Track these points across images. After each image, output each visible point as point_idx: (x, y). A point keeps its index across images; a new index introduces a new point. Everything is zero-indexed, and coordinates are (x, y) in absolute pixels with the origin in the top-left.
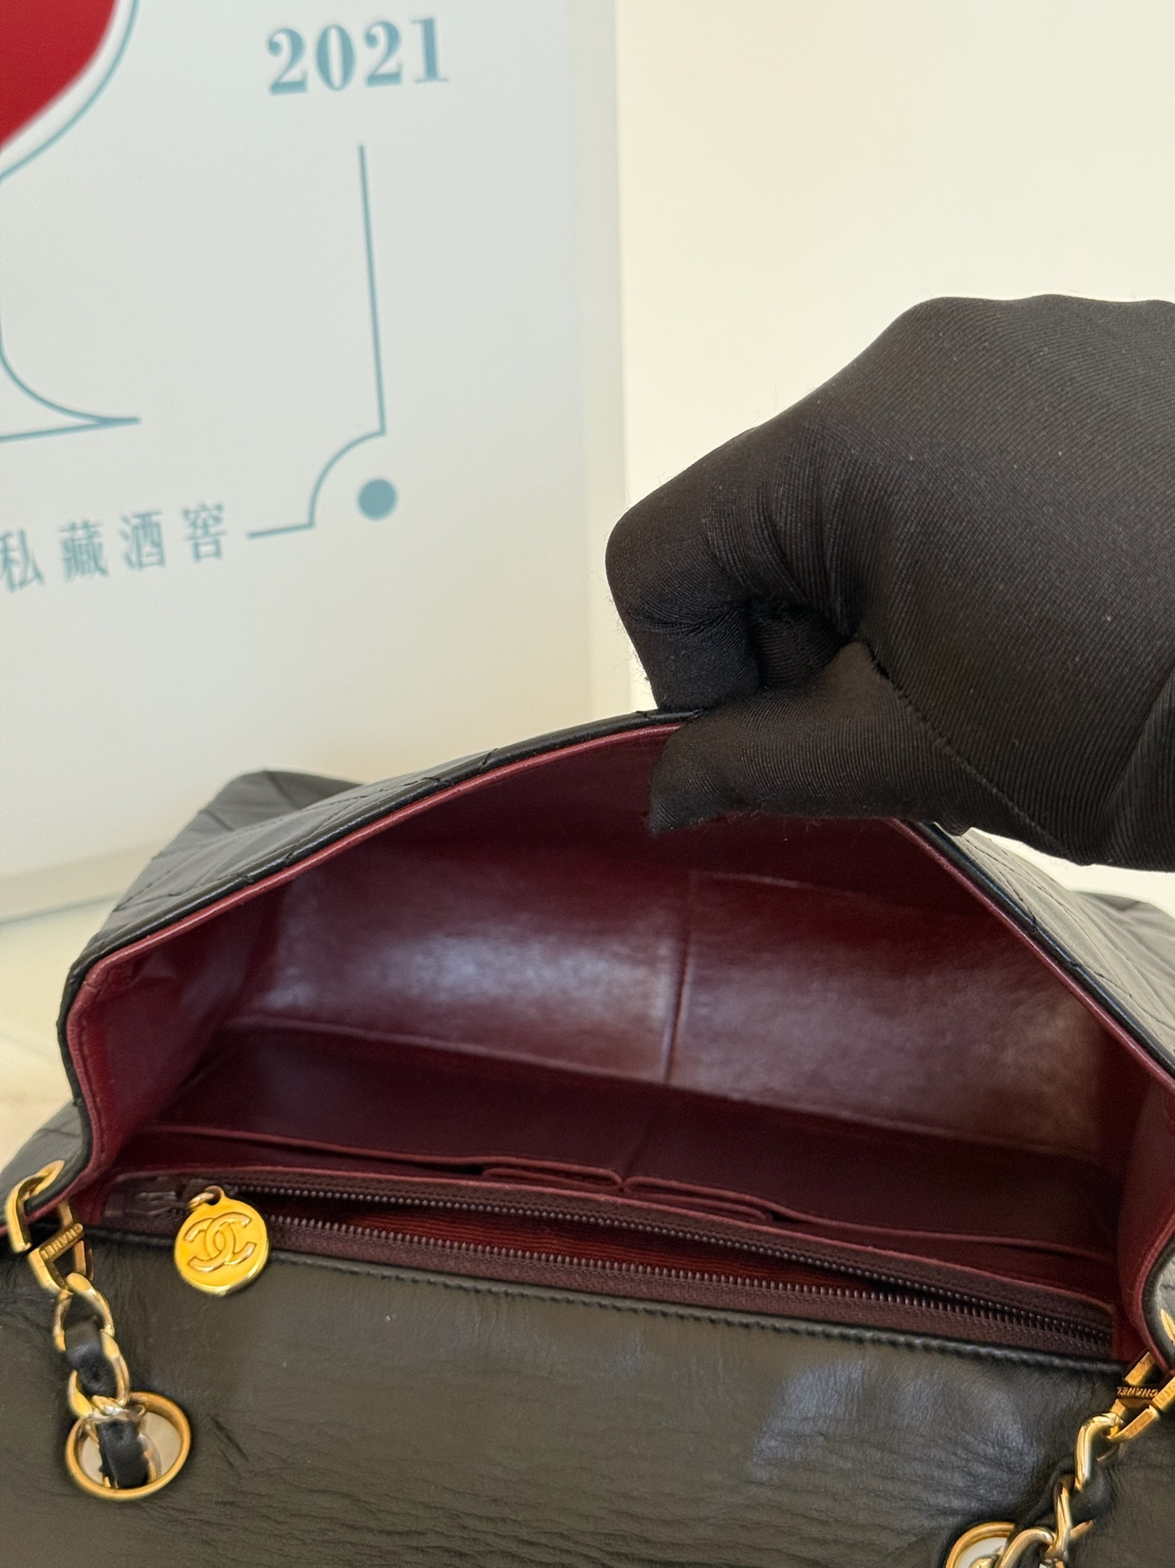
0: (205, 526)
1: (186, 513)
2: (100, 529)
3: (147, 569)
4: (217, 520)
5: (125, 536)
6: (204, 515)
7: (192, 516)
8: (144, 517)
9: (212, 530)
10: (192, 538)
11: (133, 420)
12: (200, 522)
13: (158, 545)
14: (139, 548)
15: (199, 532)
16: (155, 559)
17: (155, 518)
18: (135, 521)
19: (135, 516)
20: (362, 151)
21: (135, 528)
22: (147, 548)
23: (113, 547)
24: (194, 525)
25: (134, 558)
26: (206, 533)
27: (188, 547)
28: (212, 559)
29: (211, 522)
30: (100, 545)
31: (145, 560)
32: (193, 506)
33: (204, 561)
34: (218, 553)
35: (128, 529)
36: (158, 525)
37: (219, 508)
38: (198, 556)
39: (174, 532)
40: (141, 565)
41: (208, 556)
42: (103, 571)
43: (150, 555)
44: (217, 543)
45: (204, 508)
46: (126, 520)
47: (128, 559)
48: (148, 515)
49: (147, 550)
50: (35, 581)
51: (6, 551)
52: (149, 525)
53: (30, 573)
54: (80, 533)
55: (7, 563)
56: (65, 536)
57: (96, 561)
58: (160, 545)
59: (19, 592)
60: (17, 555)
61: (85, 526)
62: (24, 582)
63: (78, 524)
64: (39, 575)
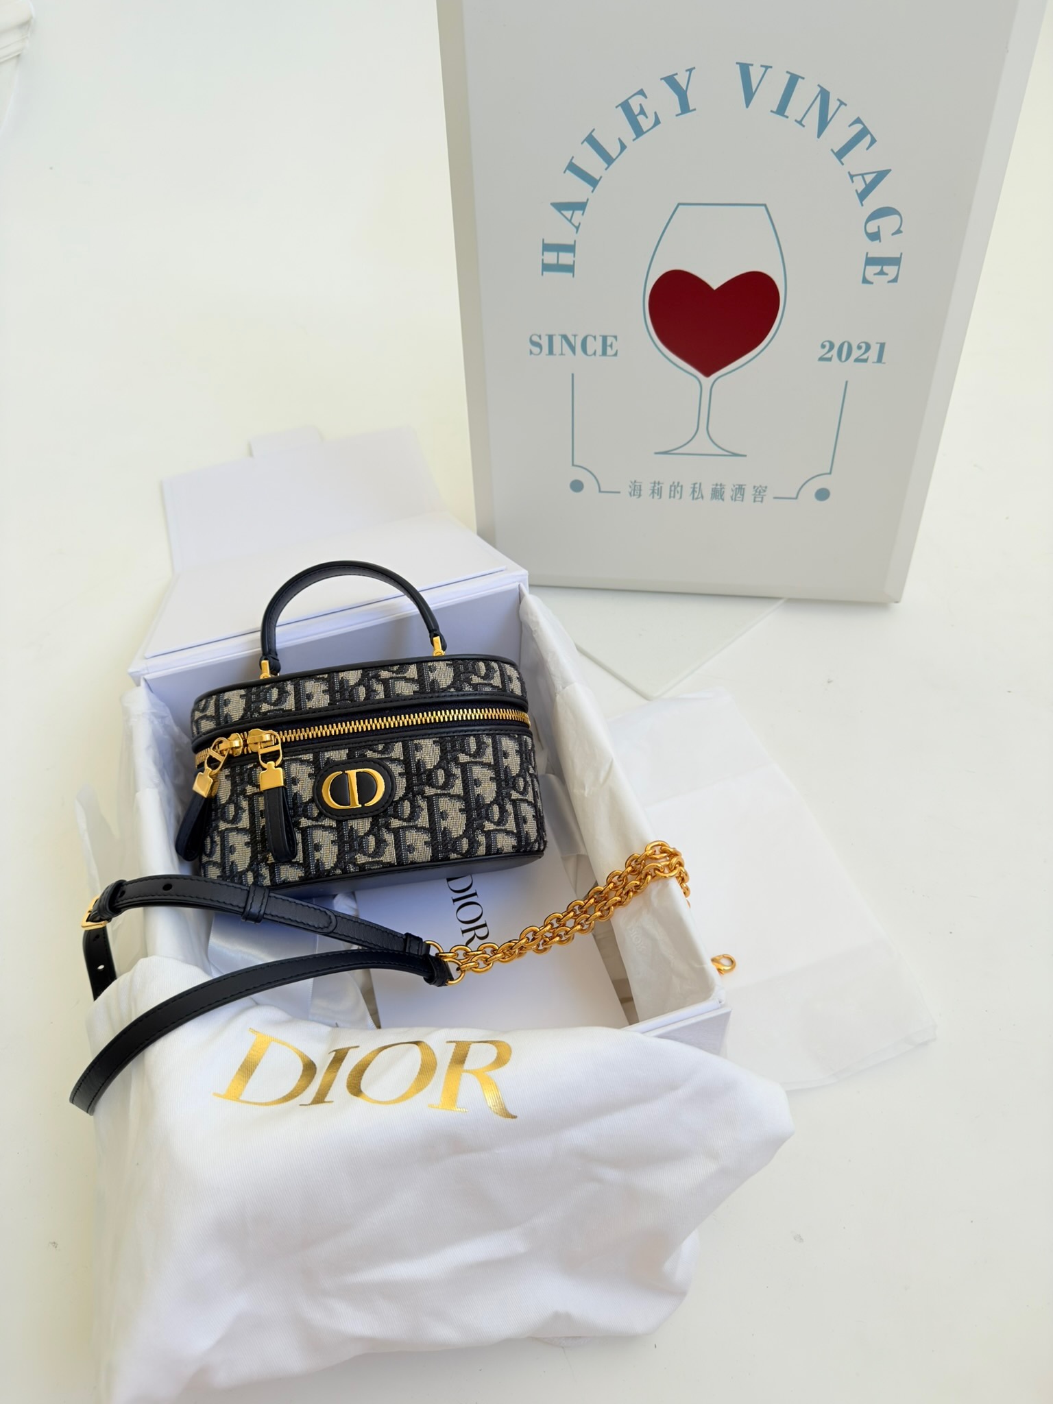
0: (760, 492)
1: (754, 487)
2: (725, 487)
3: (737, 502)
4: (765, 491)
5: (732, 490)
6: (760, 488)
7: (756, 488)
8: (739, 485)
9: (762, 494)
10: (754, 495)
11: (744, 456)
12: (758, 491)
14: (736, 495)
15: (757, 493)
16: (740, 499)
17: (743, 487)
18: (737, 487)
19: (737, 485)
20: (847, 381)
21: (736, 489)
23: (728, 493)
24: (756, 491)
25: (734, 497)
26: (759, 494)
27: (752, 497)
28: (760, 503)
29: (762, 491)
30: (724, 492)
31: (737, 499)
32: (758, 485)
33: (756, 503)
34: (762, 501)
35: (734, 489)
36: (744, 489)
37: (766, 487)
38: (755, 501)
39: (749, 493)
41: (759, 501)
42: (723, 500)
43: (739, 497)
44: (762, 498)
45: (761, 486)
46: (734, 485)
47: (732, 497)
48: (742, 485)
49: (739, 495)
50: (701, 499)
51: (694, 488)
52: (741, 488)
53: (700, 496)
54: (719, 487)
55: (694, 491)
56: (714, 487)
57: (721, 496)
58: (743, 495)
59: (695, 501)
60: (697, 490)
61: (721, 485)
62: (697, 498)
63: (719, 484)
64: (702, 497)
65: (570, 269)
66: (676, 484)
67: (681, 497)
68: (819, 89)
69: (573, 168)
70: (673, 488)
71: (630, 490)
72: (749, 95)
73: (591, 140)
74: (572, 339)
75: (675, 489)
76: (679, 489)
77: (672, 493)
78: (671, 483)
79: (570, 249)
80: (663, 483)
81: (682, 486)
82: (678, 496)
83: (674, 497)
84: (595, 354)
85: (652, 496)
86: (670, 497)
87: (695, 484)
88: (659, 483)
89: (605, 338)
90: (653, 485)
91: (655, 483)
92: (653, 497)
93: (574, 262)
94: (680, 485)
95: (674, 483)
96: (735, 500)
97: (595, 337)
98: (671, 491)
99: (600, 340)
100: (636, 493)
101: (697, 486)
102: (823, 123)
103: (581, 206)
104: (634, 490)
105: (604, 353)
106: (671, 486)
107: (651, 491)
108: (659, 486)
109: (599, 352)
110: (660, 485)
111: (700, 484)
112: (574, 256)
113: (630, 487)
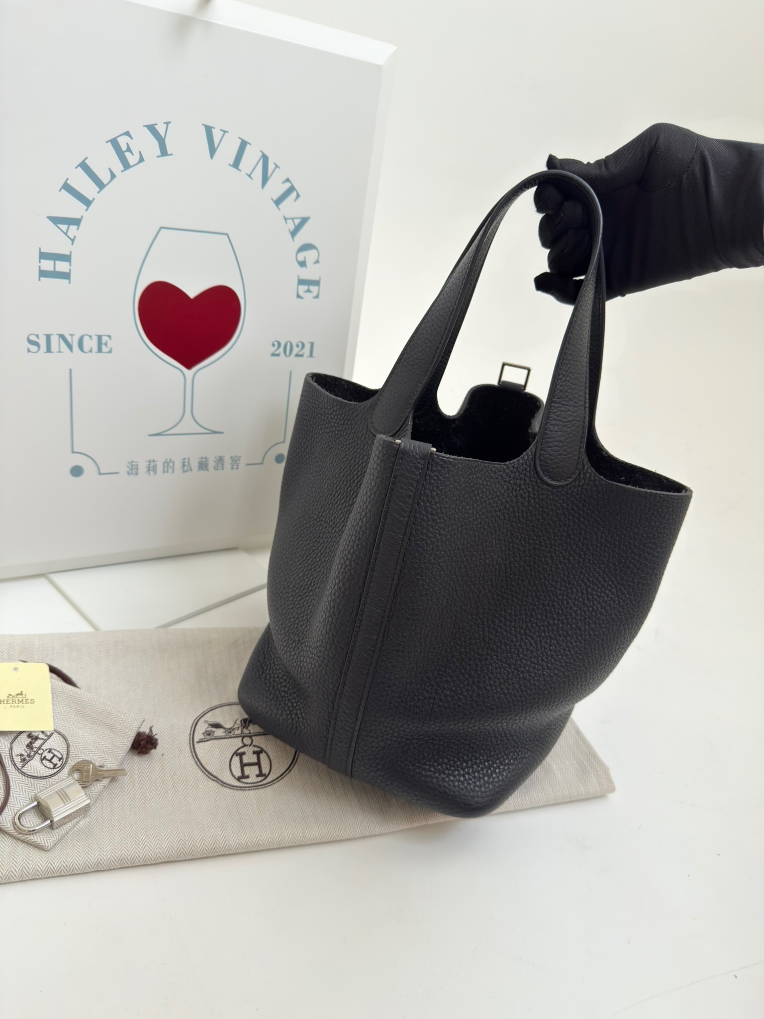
1: (231, 457)
2: (209, 459)
3: (219, 471)
4: (239, 460)
5: (215, 461)
6: (236, 458)
7: (233, 458)
8: (220, 457)
9: (237, 462)
10: (232, 464)
11: (222, 433)
12: (234, 460)
13: (223, 465)
14: (218, 465)
15: (234, 463)
16: (221, 468)
17: (223, 458)
18: (218, 458)
20: (291, 372)
21: (218, 460)
22: (220, 465)
23: (211, 464)
25: (216, 467)
27: (230, 466)
28: (236, 470)
29: (237, 460)
30: (208, 464)
32: (233, 455)
33: (234, 470)
34: (237, 468)
36: (223, 460)
37: (240, 457)
38: (232, 468)
39: (227, 461)
40: (218, 469)
42: (208, 470)
43: (220, 467)
44: (238, 466)
45: (236, 456)
46: (216, 458)
47: (214, 468)
51: (184, 463)
52: (221, 459)
53: (189, 469)
54: (203, 460)
55: (184, 465)
56: (200, 460)
57: (206, 467)
59: (185, 473)
60: (186, 464)
62: (187, 471)
63: (204, 457)
64: (191, 470)
65: (66, 276)
66: (168, 460)
67: (173, 472)
68: (261, 154)
69: (67, 187)
70: (166, 464)
71: (127, 469)
72: (213, 150)
73: (84, 166)
74: (69, 338)
75: (168, 465)
76: (171, 464)
77: (166, 469)
78: (165, 461)
79: (67, 258)
80: (157, 461)
81: (173, 462)
82: (170, 470)
83: (167, 472)
84: (91, 351)
86: (164, 472)
87: (184, 459)
88: (154, 461)
89: (100, 338)
90: (148, 463)
91: (150, 461)
92: (149, 474)
93: (70, 270)
97: (90, 337)
98: (164, 466)
99: (95, 339)
100: (133, 472)
101: (186, 460)
102: (265, 179)
103: (77, 222)
104: (132, 469)
105: (100, 350)
106: (164, 463)
107: (147, 469)
108: (154, 464)
109: (95, 349)
110: (156, 463)
111: (189, 458)
112: (70, 265)
113: (128, 467)
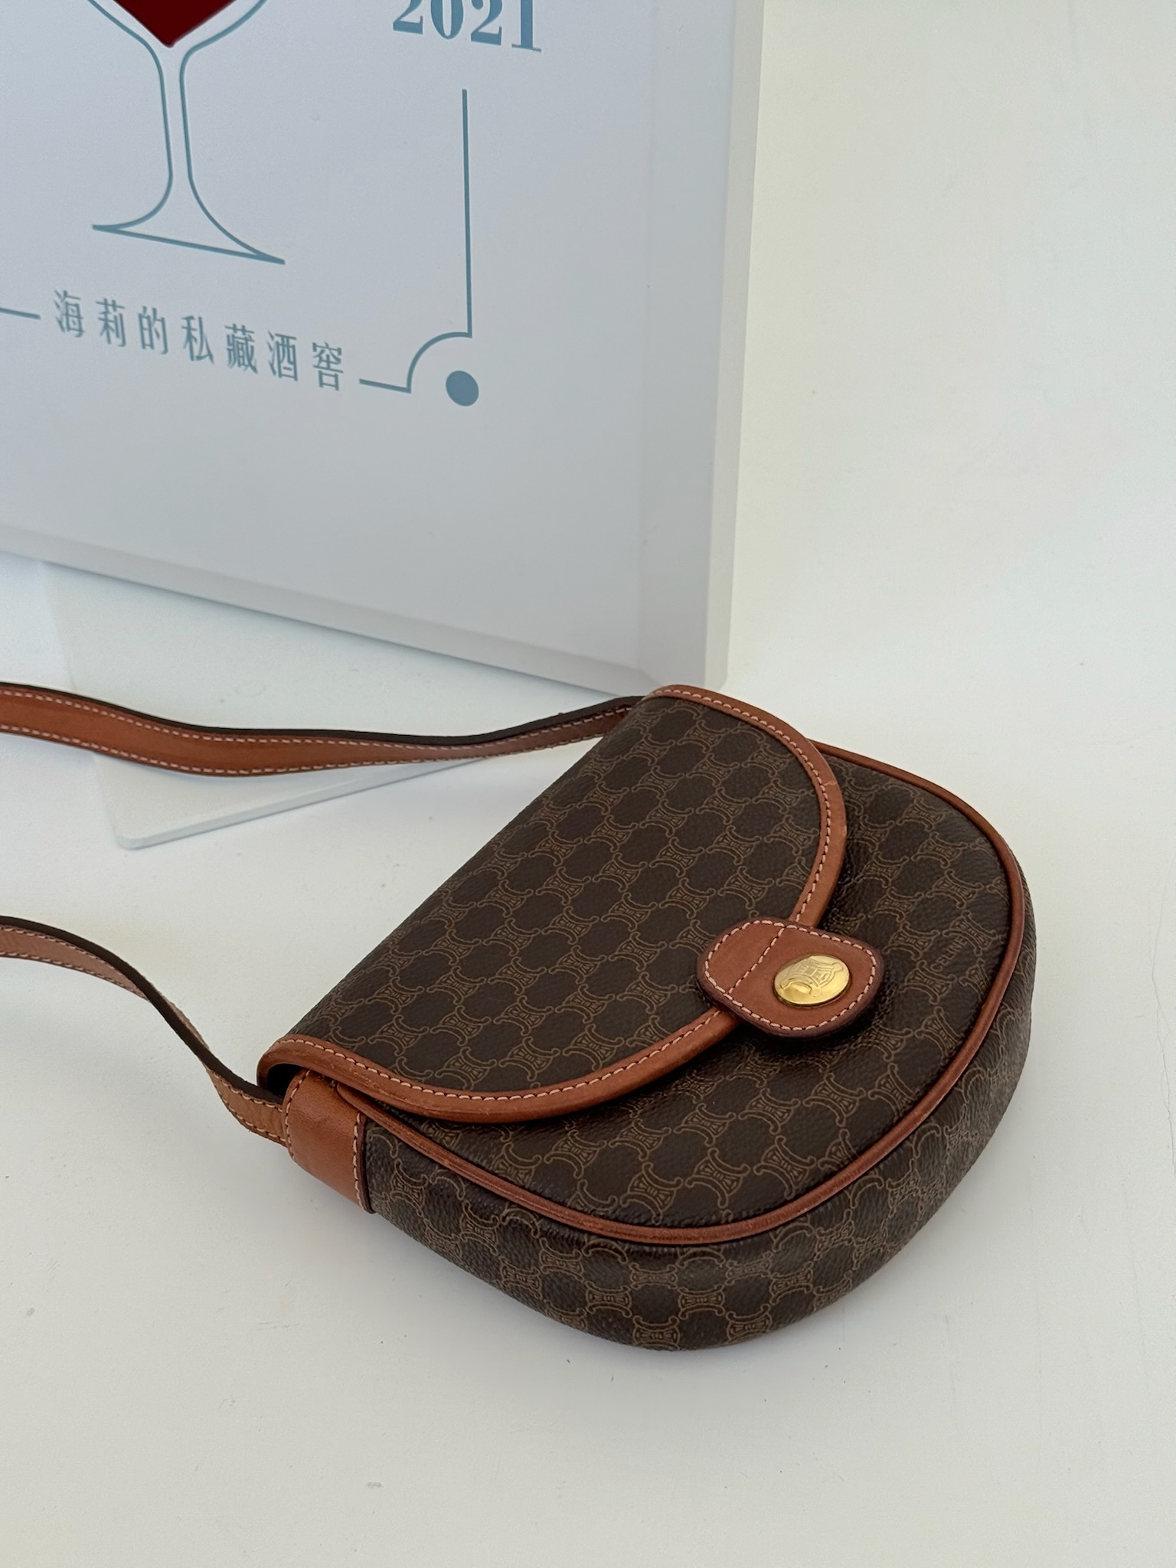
0: (328, 361)
1: (315, 346)
2: (253, 336)
3: (285, 380)
4: (338, 361)
5: (271, 348)
6: (327, 352)
7: (319, 350)
8: (283, 337)
9: (335, 367)
10: (318, 367)
11: (280, 261)
12: (324, 356)
14: (279, 363)
15: (324, 364)
16: (290, 372)
17: (292, 342)
18: (279, 339)
19: (277, 335)
21: (277, 344)
23: (262, 353)
24: (321, 358)
25: (275, 367)
26: (329, 367)
27: (315, 373)
28: (331, 389)
29: (332, 359)
30: (253, 349)
31: (284, 372)
32: (319, 342)
33: (321, 390)
34: (335, 386)
35: (273, 344)
36: (293, 347)
37: (339, 351)
38: (322, 384)
39: (306, 357)
42: (254, 369)
43: (286, 367)
44: (336, 377)
45: (326, 345)
46: (270, 335)
47: (272, 366)
48: (288, 338)
49: (285, 364)
50: (208, 358)
51: (189, 329)
52: (288, 346)
53: (205, 352)
54: (239, 334)
55: (190, 337)
56: (231, 332)
57: (250, 360)
58: (294, 363)
59: (197, 362)
60: (196, 334)
61: (244, 330)
62: (199, 358)
63: (239, 327)
64: (210, 355)
66: (150, 312)
67: (166, 351)
70: (145, 322)
71: (57, 313)
75: (150, 325)
76: (158, 325)
77: (146, 335)
78: (141, 311)
80: (121, 308)
81: (163, 320)
82: (159, 344)
83: (152, 346)
85: (105, 335)
86: (144, 345)
87: (189, 319)
88: (114, 305)
90: (102, 308)
91: (105, 303)
92: (109, 341)
94: (159, 316)
95: (145, 309)
96: (281, 375)
98: (142, 328)
100: (72, 325)
101: (195, 324)
104: (67, 315)
106: (141, 317)
107: (102, 323)
108: (117, 314)
110: (119, 311)
111: (200, 319)
113: (58, 305)
